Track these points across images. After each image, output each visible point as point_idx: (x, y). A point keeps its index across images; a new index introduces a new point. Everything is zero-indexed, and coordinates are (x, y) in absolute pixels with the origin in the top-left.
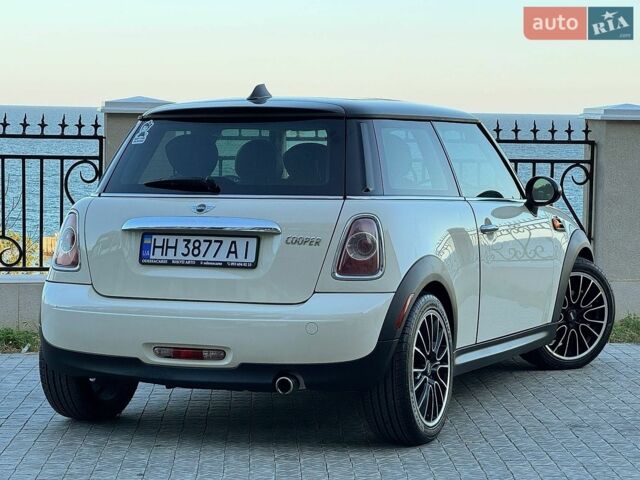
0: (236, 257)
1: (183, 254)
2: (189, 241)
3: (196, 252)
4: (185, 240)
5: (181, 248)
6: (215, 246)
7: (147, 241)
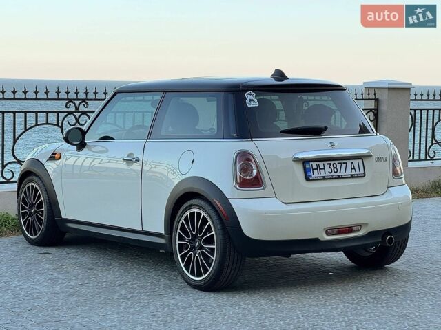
2: (330, 164)
3: (335, 170)
5: (328, 169)
6: (344, 166)
7: (307, 166)
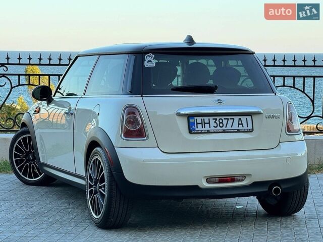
0: (243, 127)
1: (214, 126)
2: (216, 119)
4: (213, 119)
7: (192, 121)
